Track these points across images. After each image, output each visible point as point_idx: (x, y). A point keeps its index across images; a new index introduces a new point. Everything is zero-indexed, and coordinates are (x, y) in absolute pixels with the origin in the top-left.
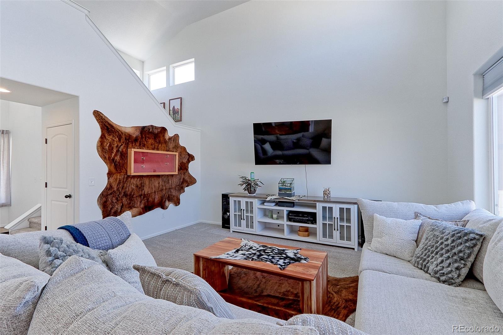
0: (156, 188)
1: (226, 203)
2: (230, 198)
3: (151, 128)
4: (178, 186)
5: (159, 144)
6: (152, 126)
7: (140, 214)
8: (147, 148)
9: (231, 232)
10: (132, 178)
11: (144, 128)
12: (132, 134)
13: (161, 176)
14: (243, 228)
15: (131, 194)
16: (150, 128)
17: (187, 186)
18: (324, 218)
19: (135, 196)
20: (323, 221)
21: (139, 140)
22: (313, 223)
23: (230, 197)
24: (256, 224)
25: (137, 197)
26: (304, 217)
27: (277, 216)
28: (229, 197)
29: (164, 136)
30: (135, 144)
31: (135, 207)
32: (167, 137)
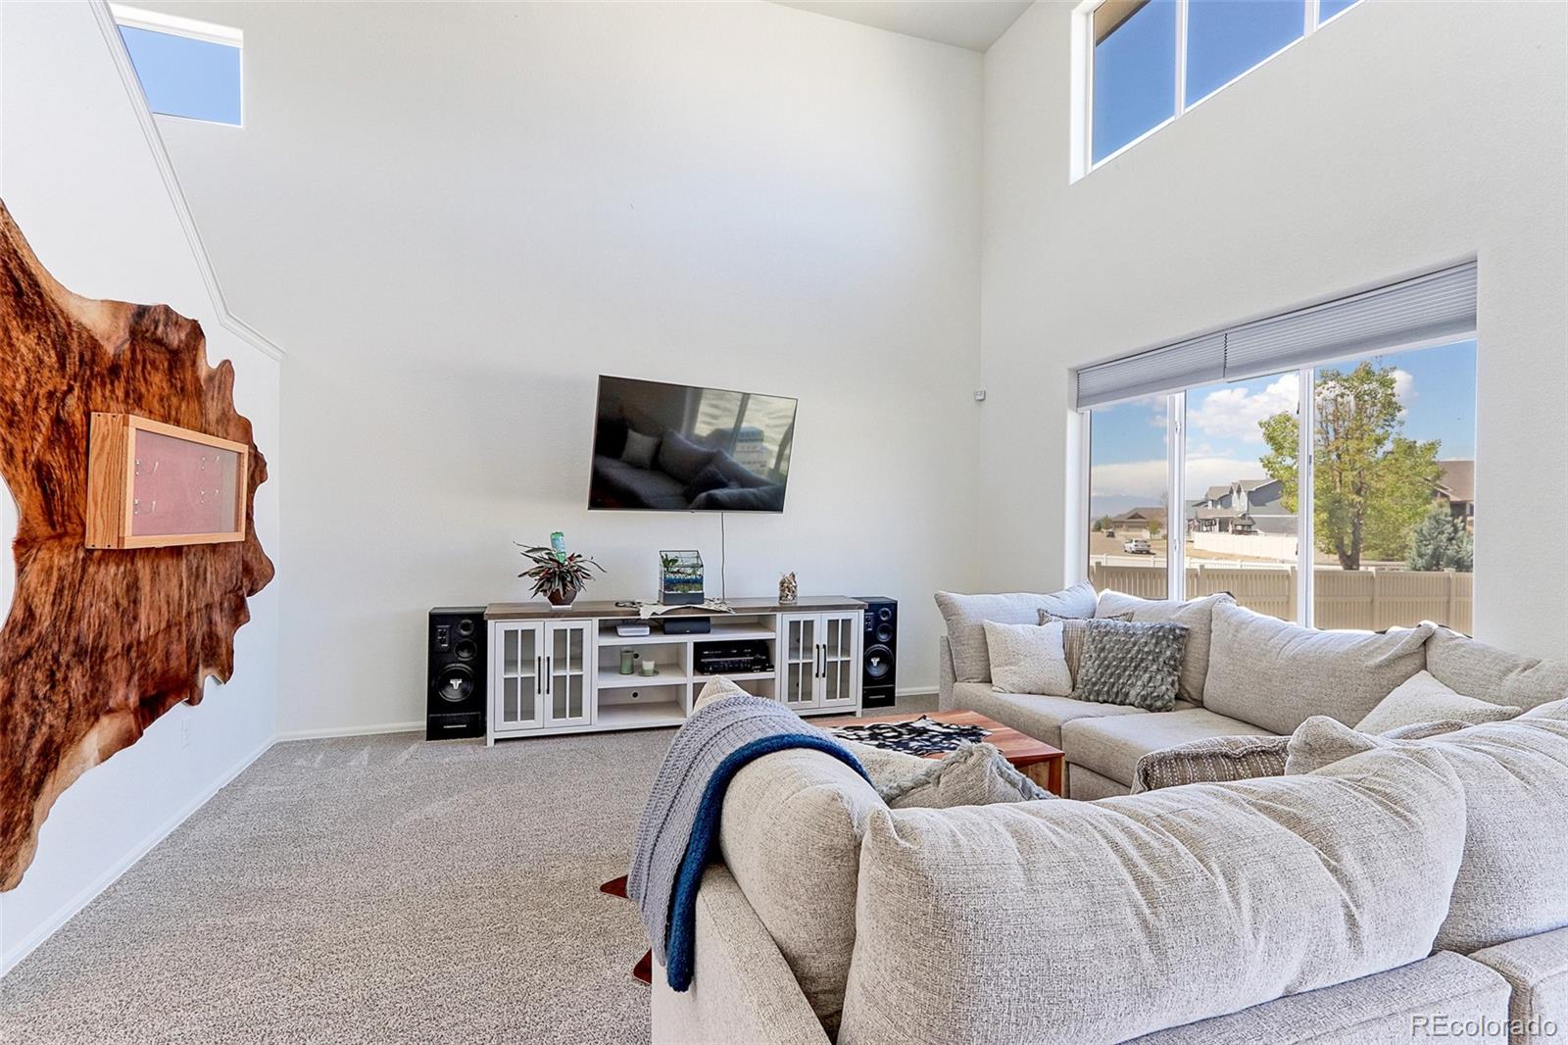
0: (171, 607)
1: (450, 644)
2: (491, 623)
3: (162, 318)
4: (230, 592)
5: (183, 400)
6: (167, 309)
7: (129, 739)
8: (147, 415)
9: (490, 742)
10: (99, 564)
11: (142, 312)
12: (102, 337)
13: (185, 549)
14: (544, 720)
15: (97, 648)
16: (159, 320)
17: (251, 592)
18: (794, 650)
19: (109, 654)
20: (790, 658)
21: (125, 369)
22: (763, 670)
23: (489, 622)
24: (590, 700)
25: (116, 657)
26: (744, 655)
27: (655, 665)
28: (486, 622)
29: (194, 363)
30: (113, 391)
31: (111, 711)
32: (203, 374)
